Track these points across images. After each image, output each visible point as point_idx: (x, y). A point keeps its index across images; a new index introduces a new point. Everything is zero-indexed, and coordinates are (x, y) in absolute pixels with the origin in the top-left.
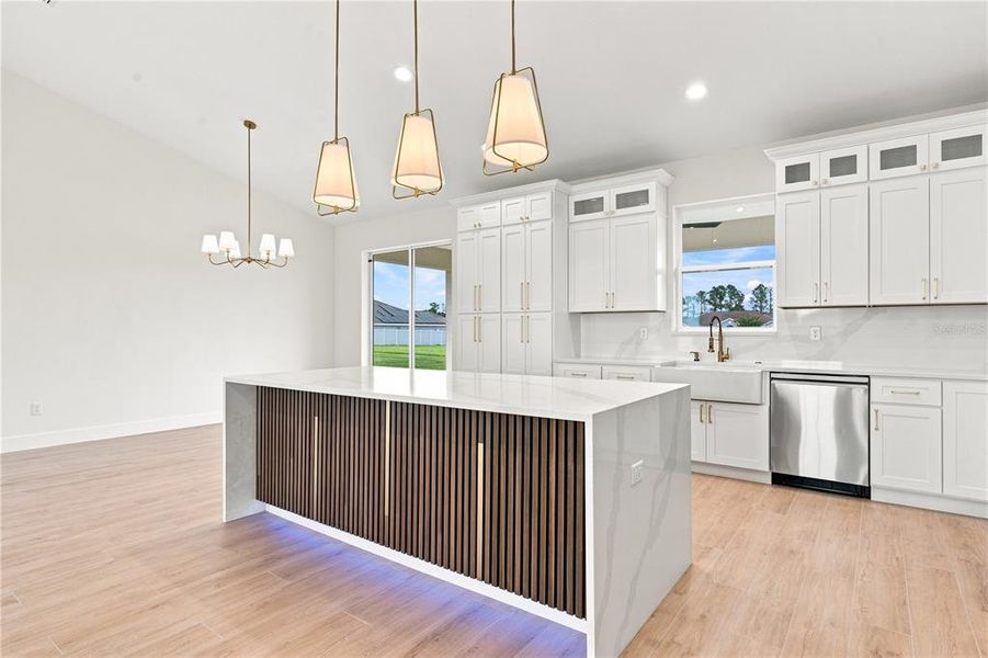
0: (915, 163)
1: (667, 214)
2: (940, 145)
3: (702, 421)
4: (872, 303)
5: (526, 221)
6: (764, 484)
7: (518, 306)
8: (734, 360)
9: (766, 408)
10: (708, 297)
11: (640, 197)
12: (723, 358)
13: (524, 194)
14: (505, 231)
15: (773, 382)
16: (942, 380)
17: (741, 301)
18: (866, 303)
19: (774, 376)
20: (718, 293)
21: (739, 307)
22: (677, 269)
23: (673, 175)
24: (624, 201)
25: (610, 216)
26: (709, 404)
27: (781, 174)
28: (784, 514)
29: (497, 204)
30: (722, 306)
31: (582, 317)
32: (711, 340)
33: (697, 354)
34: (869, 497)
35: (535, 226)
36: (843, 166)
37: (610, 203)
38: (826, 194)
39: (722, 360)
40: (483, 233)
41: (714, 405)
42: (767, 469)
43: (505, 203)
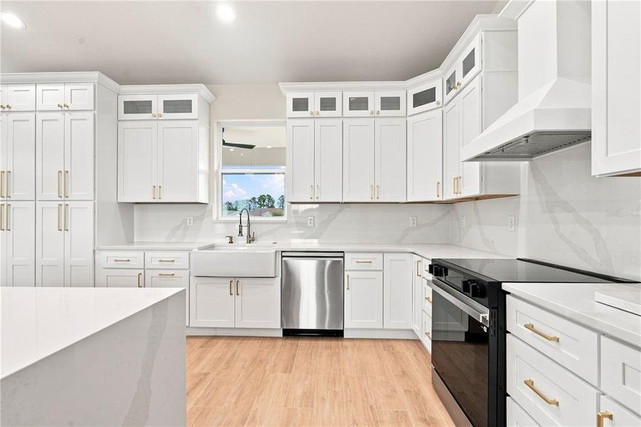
0: (367, 109)
1: (210, 125)
2: (380, 100)
3: (231, 294)
4: (344, 201)
5: (64, 108)
6: (278, 338)
7: (55, 195)
8: (258, 242)
9: (278, 279)
10: (257, 200)
11: (185, 106)
12: (251, 239)
13: (65, 82)
14: (40, 116)
15: (284, 259)
16: (383, 253)
17: (273, 203)
18: (340, 201)
19: (284, 254)
20: (262, 198)
21: (272, 206)
22: (217, 171)
23: (214, 95)
24: (171, 106)
25: (158, 119)
26: (237, 279)
27: (290, 104)
28: (290, 372)
29: (32, 88)
30: (264, 206)
31: (135, 206)
32: (241, 226)
33: (231, 238)
34: (343, 336)
35: (75, 115)
36: (328, 104)
37: (158, 107)
38: (318, 122)
39: (250, 242)
40: (12, 116)
41: (240, 280)
42: (279, 327)
43: (40, 88)
